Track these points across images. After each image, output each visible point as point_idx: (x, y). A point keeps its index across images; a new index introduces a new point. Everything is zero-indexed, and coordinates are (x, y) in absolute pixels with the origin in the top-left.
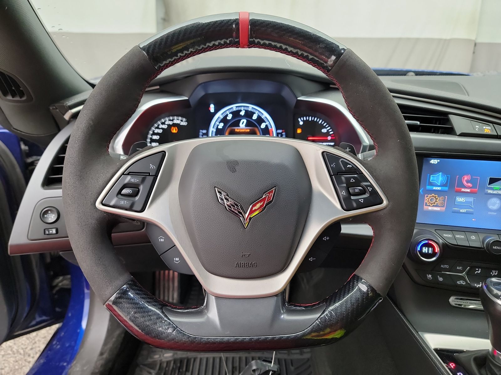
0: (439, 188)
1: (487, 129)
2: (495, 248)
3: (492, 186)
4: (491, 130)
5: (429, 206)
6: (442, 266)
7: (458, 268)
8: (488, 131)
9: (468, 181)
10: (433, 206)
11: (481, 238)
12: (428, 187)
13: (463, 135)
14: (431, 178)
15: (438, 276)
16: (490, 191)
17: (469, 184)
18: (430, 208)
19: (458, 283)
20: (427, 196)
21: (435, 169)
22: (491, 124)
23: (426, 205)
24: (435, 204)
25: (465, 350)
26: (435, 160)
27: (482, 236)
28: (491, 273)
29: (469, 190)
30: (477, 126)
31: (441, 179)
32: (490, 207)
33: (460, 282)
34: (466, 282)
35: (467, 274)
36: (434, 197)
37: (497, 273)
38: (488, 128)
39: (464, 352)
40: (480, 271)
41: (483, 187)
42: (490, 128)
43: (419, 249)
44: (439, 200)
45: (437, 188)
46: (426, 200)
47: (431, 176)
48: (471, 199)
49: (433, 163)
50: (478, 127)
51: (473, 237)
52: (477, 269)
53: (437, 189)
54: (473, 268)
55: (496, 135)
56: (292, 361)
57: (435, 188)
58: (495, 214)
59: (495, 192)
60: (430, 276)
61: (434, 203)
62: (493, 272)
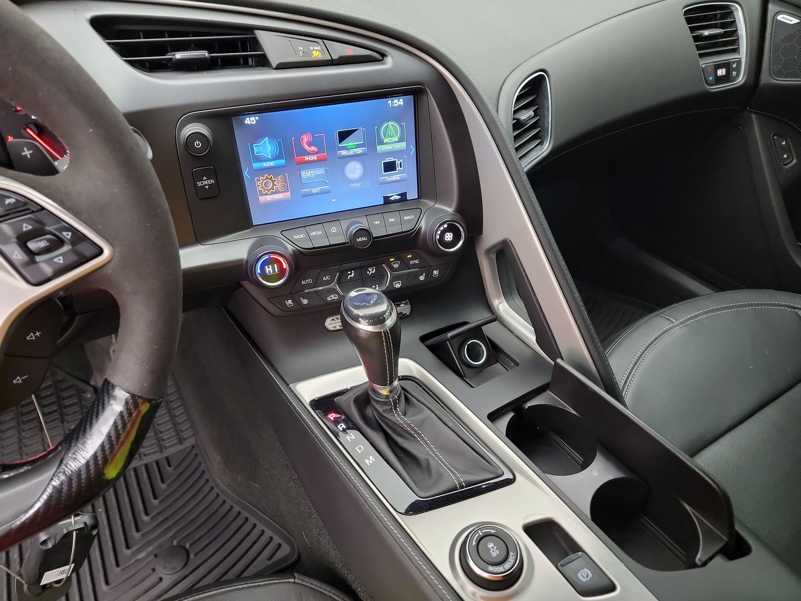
0: (272, 164)
1: (317, 52)
2: (360, 240)
3: (344, 144)
4: (321, 51)
5: (266, 194)
6: (303, 283)
7: (324, 279)
8: (317, 54)
9: (309, 144)
10: (272, 193)
11: (344, 228)
12: (256, 165)
13: (282, 67)
14: (255, 150)
15: (301, 298)
16: (344, 153)
17: (313, 148)
18: (269, 198)
19: (329, 299)
20: (259, 180)
21: (257, 134)
22: (320, 41)
23: (262, 195)
24: (274, 190)
25: (349, 388)
26: (251, 118)
27: (345, 224)
28: (368, 273)
29: (315, 158)
30: (300, 48)
31: (270, 147)
32: (350, 176)
33: (331, 298)
34: (339, 294)
35: (339, 283)
36: (269, 179)
37: (374, 270)
38: (317, 48)
39: (349, 390)
40: (353, 274)
41: (333, 149)
42: (319, 48)
43: (259, 271)
44: (279, 183)
45: (268, 163)
46: (259, 186)
47: (254, 145)
48: (321, 171)
49: (249, 123)
50: (302, 48)
51: (334, 230)
52: (349, 272)
53: (268, 165)
54: (343, 273)
55: (330, 60)
56: (167, 459)
57: (265, 165)
58: (359, 185)
59: (351, 152)
60: (290, 302)
61: (272, 188)
62: (370, 270)
